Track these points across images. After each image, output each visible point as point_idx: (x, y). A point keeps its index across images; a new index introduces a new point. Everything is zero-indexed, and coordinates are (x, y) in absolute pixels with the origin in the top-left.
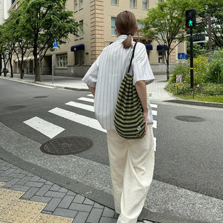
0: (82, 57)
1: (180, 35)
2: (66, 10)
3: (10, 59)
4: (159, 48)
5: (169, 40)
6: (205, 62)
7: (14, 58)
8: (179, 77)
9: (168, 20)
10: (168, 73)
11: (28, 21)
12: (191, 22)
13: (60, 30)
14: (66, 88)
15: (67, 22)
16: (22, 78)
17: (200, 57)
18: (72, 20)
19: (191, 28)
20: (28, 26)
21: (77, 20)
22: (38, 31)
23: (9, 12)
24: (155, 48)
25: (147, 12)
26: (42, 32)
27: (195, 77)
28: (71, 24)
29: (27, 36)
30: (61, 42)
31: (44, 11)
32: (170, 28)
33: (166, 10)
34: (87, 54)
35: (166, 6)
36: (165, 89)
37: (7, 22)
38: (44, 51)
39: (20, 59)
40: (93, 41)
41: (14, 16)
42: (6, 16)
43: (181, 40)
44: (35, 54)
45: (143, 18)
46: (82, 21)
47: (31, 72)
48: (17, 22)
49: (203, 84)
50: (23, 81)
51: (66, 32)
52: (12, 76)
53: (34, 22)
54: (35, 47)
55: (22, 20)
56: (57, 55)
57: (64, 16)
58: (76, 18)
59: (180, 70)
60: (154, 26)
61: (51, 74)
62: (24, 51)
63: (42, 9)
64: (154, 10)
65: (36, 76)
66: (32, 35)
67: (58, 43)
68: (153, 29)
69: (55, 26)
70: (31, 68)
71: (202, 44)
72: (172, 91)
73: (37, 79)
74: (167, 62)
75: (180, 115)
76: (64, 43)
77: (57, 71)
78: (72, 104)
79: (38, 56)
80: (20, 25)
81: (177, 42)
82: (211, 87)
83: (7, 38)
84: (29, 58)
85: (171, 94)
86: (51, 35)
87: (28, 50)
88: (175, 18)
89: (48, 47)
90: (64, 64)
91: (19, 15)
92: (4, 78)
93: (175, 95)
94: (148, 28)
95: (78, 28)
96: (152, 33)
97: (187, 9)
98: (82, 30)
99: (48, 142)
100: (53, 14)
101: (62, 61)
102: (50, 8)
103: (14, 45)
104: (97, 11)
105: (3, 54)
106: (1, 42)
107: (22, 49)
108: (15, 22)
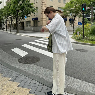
0: (37, 23)
1: (79, 14)
2: (30, 3)
3: (6, 23)
4: (70, 20)
5: (74, 17)
6: (89, 26)
7: (8, 22)
8: (78, 33)
9: (74, 8)
10: (73, 31)
11: (14, 7)
12: (84, 9)
13: (28, 11)
14: (29, 36)
15: (31, 8)
16: (11, 31)
17: (87, 24)
18: (33, 7)
19: (84, 11)
20: (14, 9)
21: (35, 7)
22: (18, 11)
23: (6, 3)
24: (68, 20)
25: (65, 4)
26: (20, 12)
27: (85, 33)
28: (32, 9)
29: (13, 13)
30: (28, 16)
31: (21, 3)
32: (75, 11)
33: (73, 4)
34: (39, 22)
35: (73, 2)
36: (72, 37)
37: (5, 7)
38: (21, 20)
39: (10, 23)
40: (41, 16)
41: (8, 4)
42: (5, 5)
43: (80, 16)
44: (17, 21)
46: (37, 8)
47: (15, 29)
48: (10, 7)
49: (88, 36)
50: (11, 33)
51: (30, 12)
52: (7, 30)
53: (17, 7)
54: (17, 18)
55: (12, 6)
56: (26, 22)
57: (29, 5)
58: (35, 6)
59: (78, 30)
60: (68, 10)
61: (23, 30)
64: (68, 3)
65: (17, 31)
66: (16, 13)
67: (27, 17)
68: (67, 12)
69: (25, 9)
70: (15, 27)
71: (89, 19)
72: (75, 39)
73: (17, 32)
74: (73, 26)
75: (78, 49)
76: (29, 17)
77: (26, 29)
78: (32, 43)
81: (78, 18)
82: (92, 37)
83: (5, 14)
84: (14, 23)
85: (74, 40)
86: (24, 13)
87: (14, 19)
88: (77, 7)
89: (22, 19)
90: (29, 26)
91: (10, 4)
92: (3, 31)
93: (76, 40)
94: (65, 11)
95: (36, 10)
96: (67, 14)
97: (82, 3)
98: (37, 11)
99: (21, 58)
100: (25, 4)
101: (28, 24)
102: (23, 1)
103: (8, 17)
104: (44, 3)
105: (3, 21)
106: (2, 16)
107: (11, 19)
108: (8, 7)
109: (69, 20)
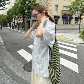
2: (36, 3)
3: (14, 22)
5: (80, 15)
7: (16, 21)
9: (80, 6)
11: (21, 7)
16: (19, 29)
20: (21, 9)
22: (25, 11)
26: (27, 12)
29: (21, 13)
31: (28, 3)
32: (81, 10)
33: (79, 2)
37: (13, 7)
38: (27, 19)
39: (18, 22)
41: (16, 5)
42: (13, 5)
44: (24, 20)
45: (69, 5)
48: (17, 7)
50: (19, 31)
52: (15, 29)
53: (24, 7)
56: (32, 21)
57: (35, 5)
60: (74, 9)
62: (20, 19)
63: (27, 2)
64: (74, 2)
66: (23, 13)
68: (73, 10)
73: (24, 30)
79: (25, 21)
80: (18, 8)
83: (13, 14)
84: (22, 22)
86: (30, 13)
87: (21, 18)
88: (83, 5)
91: (18, 5)
92: (12, 29)
94: (71, 10)
96: (73, 12)
100: (31, 4)
102: (30, 1)
103: (16, 16)
104: (49, 3)
105: (12, 20)
106: (11, 15)
107: (19, 18)
108: (16, 7)
109: (74, 18)
